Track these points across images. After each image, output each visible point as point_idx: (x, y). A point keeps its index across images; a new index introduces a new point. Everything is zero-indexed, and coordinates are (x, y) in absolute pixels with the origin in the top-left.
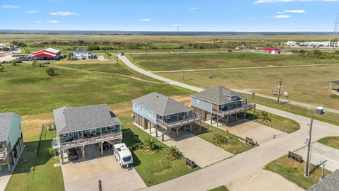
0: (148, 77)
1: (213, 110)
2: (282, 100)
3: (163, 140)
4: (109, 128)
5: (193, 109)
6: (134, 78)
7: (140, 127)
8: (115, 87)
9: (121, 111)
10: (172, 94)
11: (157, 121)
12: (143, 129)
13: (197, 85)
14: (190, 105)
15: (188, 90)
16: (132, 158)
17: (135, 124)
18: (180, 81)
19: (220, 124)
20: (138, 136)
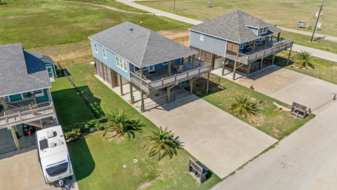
0: (128, 7)
1: (228, 52)
2: (317, 35)
3: (143, 109)
4: (29, 94)
5: (196, 52)
6: (108, 8)
7: (106, 83)
8: (81, 18)
9: (80, 55)
10: (159, 29)
11: (131, 75)
12: (109, 86)
13: (194, 17)
14: (188, 44)
15: (182, 22)
16: (70, 167)
17: (97, 76)
18: (169, 12)
19: (237, 76)
20: (99, 101)
